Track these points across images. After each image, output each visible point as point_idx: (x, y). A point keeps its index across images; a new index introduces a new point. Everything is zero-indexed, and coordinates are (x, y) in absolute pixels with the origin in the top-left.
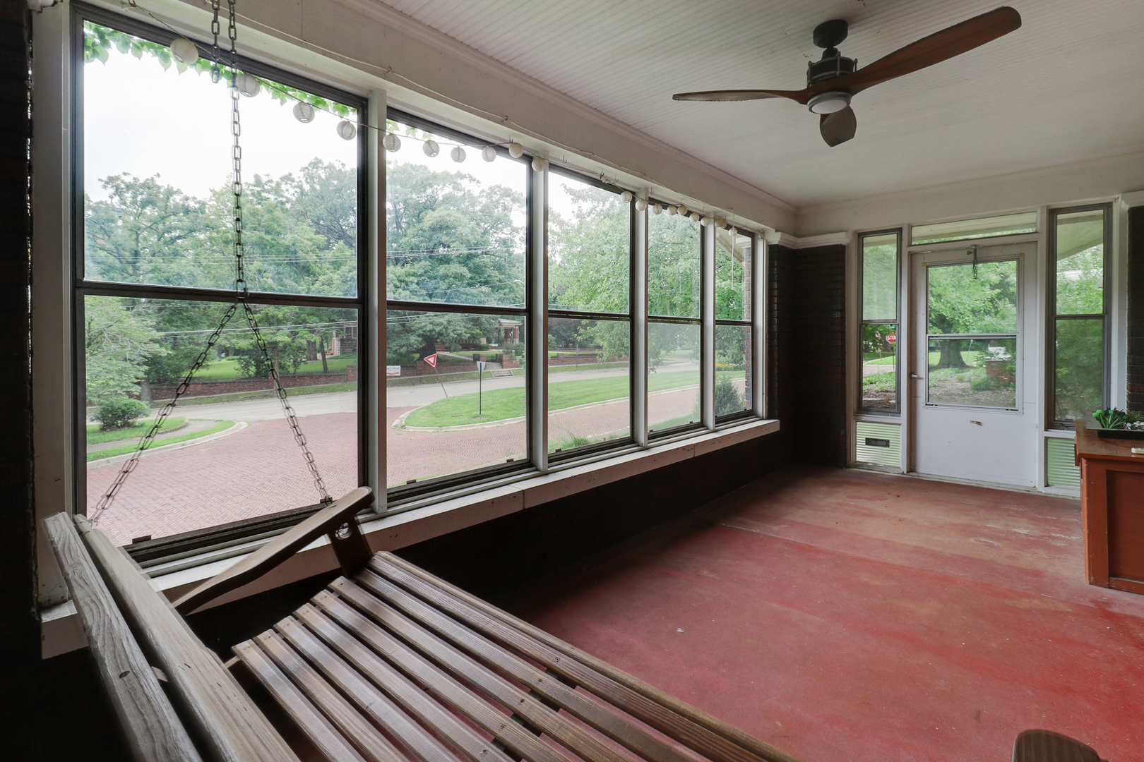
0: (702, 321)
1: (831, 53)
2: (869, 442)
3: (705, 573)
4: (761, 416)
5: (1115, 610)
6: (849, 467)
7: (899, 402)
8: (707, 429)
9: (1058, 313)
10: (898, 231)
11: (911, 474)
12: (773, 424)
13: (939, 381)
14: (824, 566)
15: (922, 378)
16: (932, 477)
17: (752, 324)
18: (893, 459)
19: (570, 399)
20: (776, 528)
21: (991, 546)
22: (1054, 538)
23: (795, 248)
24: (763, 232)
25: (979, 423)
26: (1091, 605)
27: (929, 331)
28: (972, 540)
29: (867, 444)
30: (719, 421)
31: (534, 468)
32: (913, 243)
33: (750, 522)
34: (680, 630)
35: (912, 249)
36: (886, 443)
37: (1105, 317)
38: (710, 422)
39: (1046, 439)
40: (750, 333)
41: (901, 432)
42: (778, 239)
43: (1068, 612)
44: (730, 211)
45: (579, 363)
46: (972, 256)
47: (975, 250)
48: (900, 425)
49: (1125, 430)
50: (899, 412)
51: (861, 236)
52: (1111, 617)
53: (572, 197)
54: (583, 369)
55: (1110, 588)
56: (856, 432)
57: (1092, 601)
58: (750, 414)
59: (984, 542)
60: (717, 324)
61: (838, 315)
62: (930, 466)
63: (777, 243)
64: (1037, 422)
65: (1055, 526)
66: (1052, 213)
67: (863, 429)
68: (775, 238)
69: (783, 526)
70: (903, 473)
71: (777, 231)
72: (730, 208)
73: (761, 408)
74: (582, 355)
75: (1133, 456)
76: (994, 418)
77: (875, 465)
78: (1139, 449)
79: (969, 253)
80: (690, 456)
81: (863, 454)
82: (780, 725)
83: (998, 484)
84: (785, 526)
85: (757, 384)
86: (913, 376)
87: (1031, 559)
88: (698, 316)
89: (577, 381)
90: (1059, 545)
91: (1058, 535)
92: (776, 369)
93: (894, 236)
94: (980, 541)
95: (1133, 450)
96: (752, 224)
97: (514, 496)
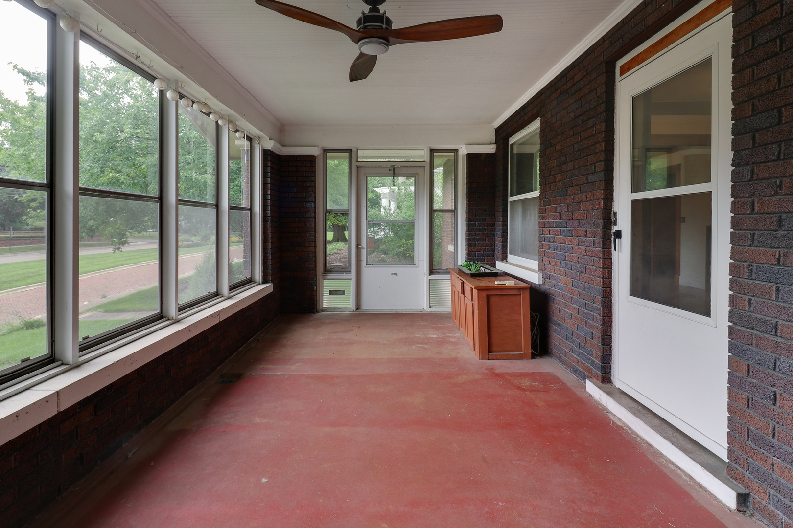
0: (217, 206)
1: (375, 9)
2: (332, 293)
3: (258, 420)
4: (258, 282)
5: (498, 371)
6: (318, 312)
7: (350, 265)
8: (222, 297)
9: (435, 208)
10: (350, 151)
11: (358, 311)
12: (267, 287)
13: (338, 250)
14: (343, 387)
15: (364, 248)
16: (371, 311)
17: (251, 209)
18: (346, 303)
19: (5, 282)
20: (294, 367)
21: (424, 348)
22: (448, 337)
23: (280, 154)
24: (259, 138)
25: (396, 274)
26: (487, 371)
27: (368, 218)
28: (414, 347)
29: (330, 294)
30: (232, 288)
31: (59, 363)
32: (359, 160)
33: (272, 367)
34: (264, 480)
35: (358, 164)
36: (342, 293)
37: (454, 211)
38: (225, 290)
39: (430, 280)
40: (249, 217)
41: (352, 283)
42: (272, 146)
43: (481, 379)
44: (242, 117)
45: (13, 245)
46: (392, 172)
47: (394, 169)
48: (351, 279)
49: (481, 272)
50: (350, 271)
51: (326, 151)
52: (499, 376)
53: (25, 77)
54: (18, 251)
55: (489, 359)
56: (323, 287)
57: (487, 369)
58: (249, 281)
59: (420, 347)
60: (230, 209)
61: (312, 205)
62: (370, 304)
63: (270, 149)
64: (425, 271)
65: (446, 330)
66: (432, 151)
67: (327, 285)
68: (270, 145)
69: (298, 364)
70: (353, 311)
71: (270, 139)
72: (242, 115)
73: (258, 275)
74: (17, 237)
75: (496, 286)
76: (403, 269)
77: (336, 308)
78: (499, 282)
79: (390, 170)
80: (216, 321)
81: (327, 301)
82: (386, 526)
83: (406, 310)
84: (300, 364)
85: (254, 257)
86: (359, 247)
87: (447, 352)
88: (213, 201)
89: (13, 263)
90: (453, 340)
91: (450, 335)
92: (269, 245)
93: (346, 154)
94: (418, 347)
95: (496, 283)
96: (254, 131)
97: (46, 400)
